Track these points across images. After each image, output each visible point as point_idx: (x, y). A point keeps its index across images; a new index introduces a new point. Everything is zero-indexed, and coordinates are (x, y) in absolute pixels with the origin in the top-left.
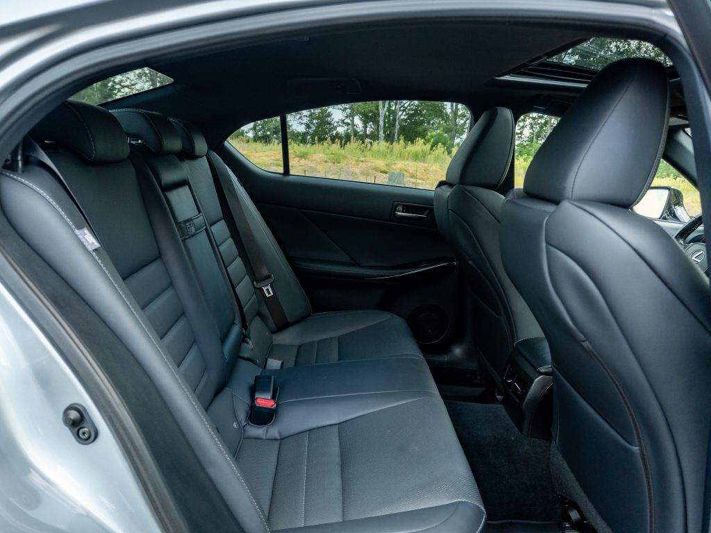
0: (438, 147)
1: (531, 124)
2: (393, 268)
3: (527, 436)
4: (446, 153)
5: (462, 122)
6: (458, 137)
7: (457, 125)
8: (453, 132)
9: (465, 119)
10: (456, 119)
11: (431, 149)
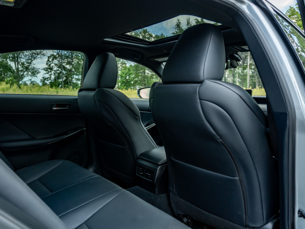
0: (14, 85)
1: (54, 73)
2: (54, 137)
3: (158, 195)
4: (18, 88)
5: (22, 73)
6: (21, 81)
7: (19, 75)
8: (18, 78)
9: (23, 72)
10: (18, 72)
11: (10, 87)
